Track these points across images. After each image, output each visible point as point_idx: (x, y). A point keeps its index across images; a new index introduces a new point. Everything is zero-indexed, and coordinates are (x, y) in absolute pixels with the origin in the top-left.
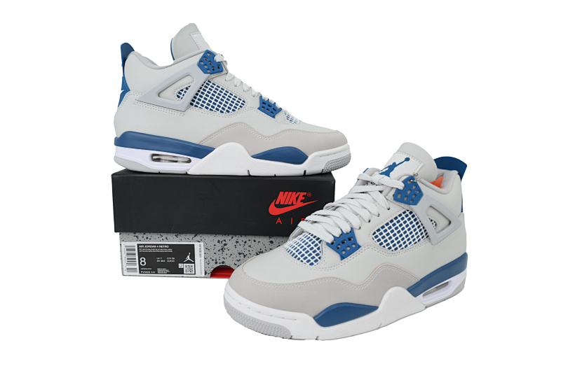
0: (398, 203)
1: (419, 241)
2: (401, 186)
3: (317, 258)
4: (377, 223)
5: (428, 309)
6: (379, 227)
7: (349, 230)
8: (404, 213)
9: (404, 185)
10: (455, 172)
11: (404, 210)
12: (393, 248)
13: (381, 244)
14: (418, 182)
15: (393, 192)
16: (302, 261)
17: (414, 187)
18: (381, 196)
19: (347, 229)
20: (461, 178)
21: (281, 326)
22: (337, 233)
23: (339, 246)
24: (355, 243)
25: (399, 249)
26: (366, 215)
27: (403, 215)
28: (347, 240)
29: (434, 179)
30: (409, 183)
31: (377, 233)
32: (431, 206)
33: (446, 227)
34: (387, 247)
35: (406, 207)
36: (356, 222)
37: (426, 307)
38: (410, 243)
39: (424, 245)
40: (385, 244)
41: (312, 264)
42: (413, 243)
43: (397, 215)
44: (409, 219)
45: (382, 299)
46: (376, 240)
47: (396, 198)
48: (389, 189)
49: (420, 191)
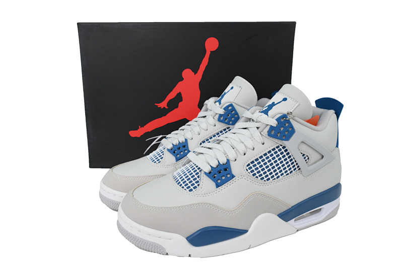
0: (272, 139)
1: (291, 173)
2: (274, 123)
3: (196, 185)
4: (252, 156)
5: (299, 232)
6: (253, 159)
7: (225, 161)
8: (277, 147)
9: (277, 123)
10: (332, 112)
11: (277, 145)
12: (265, 179)
13: (254, 175)
14: (291, 120)
15: (268, 128)
16: (183, 187)
17: (287, 125)
18: (257, 132)
19: (223, 160)
20: (338, 117)
21: (158, 244)
22: (214, 165)
23: (216, 176)
24: (230, 173)
25: (271, 179)
26: (241, 149)
27: (277, 150)
28: (223, 170)
29: (309, 117)
30: (282, 120)
31: (251, 165)
32: (303, 142)
33: (318, 161)
34: (259, 178)
35: (279, 142)
36: (232, 155)
37: (298, 231)
38: (281, 175)
39: (295, 177)
40: (257, 175)
41: (191, 190)
42: (285, 174)
43: (270, 149)
44: (282, 153)
45: (251, 224)
46: (249, 171)
47: (269, 134)
48: (264, 126)
49: (292, 127)
